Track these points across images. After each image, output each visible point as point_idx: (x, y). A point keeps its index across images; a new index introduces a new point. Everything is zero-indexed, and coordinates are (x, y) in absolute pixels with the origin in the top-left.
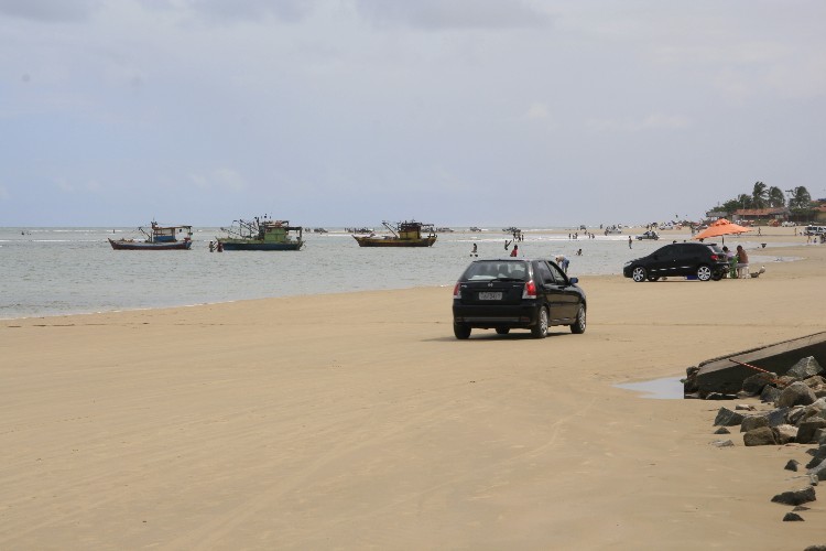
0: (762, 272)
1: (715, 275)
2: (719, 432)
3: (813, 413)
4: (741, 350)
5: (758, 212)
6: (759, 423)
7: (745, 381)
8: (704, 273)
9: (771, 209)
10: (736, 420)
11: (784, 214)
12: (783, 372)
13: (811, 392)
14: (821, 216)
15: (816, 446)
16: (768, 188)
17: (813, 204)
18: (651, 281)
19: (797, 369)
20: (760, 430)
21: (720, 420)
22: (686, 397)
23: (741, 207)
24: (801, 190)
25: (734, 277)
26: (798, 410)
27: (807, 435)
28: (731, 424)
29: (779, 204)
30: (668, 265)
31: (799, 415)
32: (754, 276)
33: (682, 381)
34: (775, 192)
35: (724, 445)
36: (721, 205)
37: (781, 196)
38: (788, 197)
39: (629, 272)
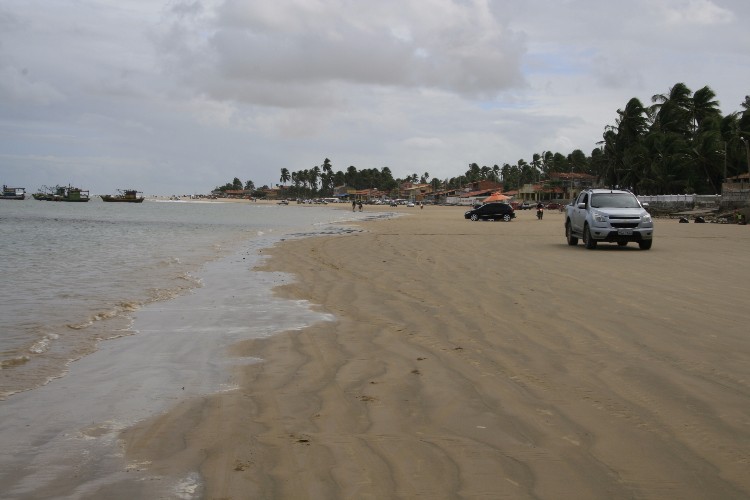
8: (507, 217)
23: (228, 189)
36: (218, 188)
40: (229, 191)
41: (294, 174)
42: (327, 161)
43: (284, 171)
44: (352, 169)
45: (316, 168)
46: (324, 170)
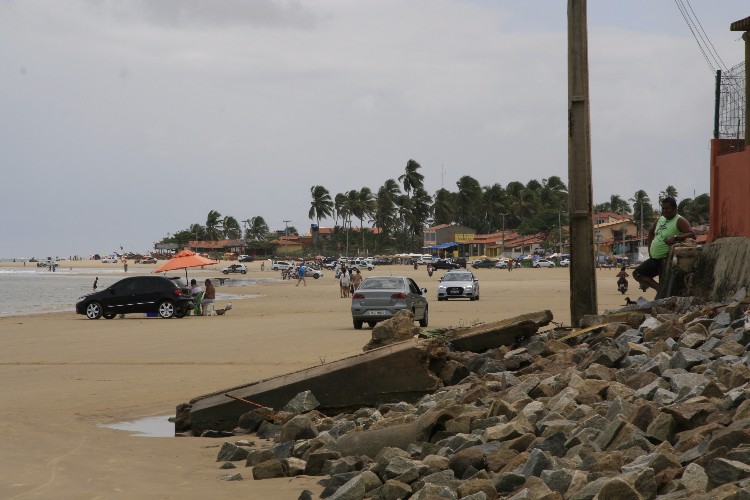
0: (228, 308)
1: (179, 312)
2: (225, 467)
3: (320, 445)
4: (234, 386)
5: (213, 245)
6: (266, 456)
7: (242, 418)
8: (166, 309)
9: (226, 241)
10: (240, 455)
11: (241, 246)
12: (279, 407)
13: (314, 426)
14: (280, 250)
15: (327, 477)
16: (221, 218)
17: (271, 237)
18: (108, 318)
19: (294, 403)
20: (268, 463)
21: (224, 456)
22: (176, 435)
23: (194, 238)
24: (259, 221)
25: (198, 314)
26: (302, 444)
27: (316, 467)
28: (234, 459)
29: (235, 235)
30: (125, 300)
31: (304, 448)
32: (220, 313)
33: (170, 420)
34: (231, 222)
35: (232, 479)
36: (171, 236)
37: (237, 226)
38: (244, 227)
39: (82, 308)
40: (195, 244)
41: (340, 197)
42: (412, 166)
43: (319, 192)
44: (467, 183)
45: (390, 184)
46: (407, 187)
